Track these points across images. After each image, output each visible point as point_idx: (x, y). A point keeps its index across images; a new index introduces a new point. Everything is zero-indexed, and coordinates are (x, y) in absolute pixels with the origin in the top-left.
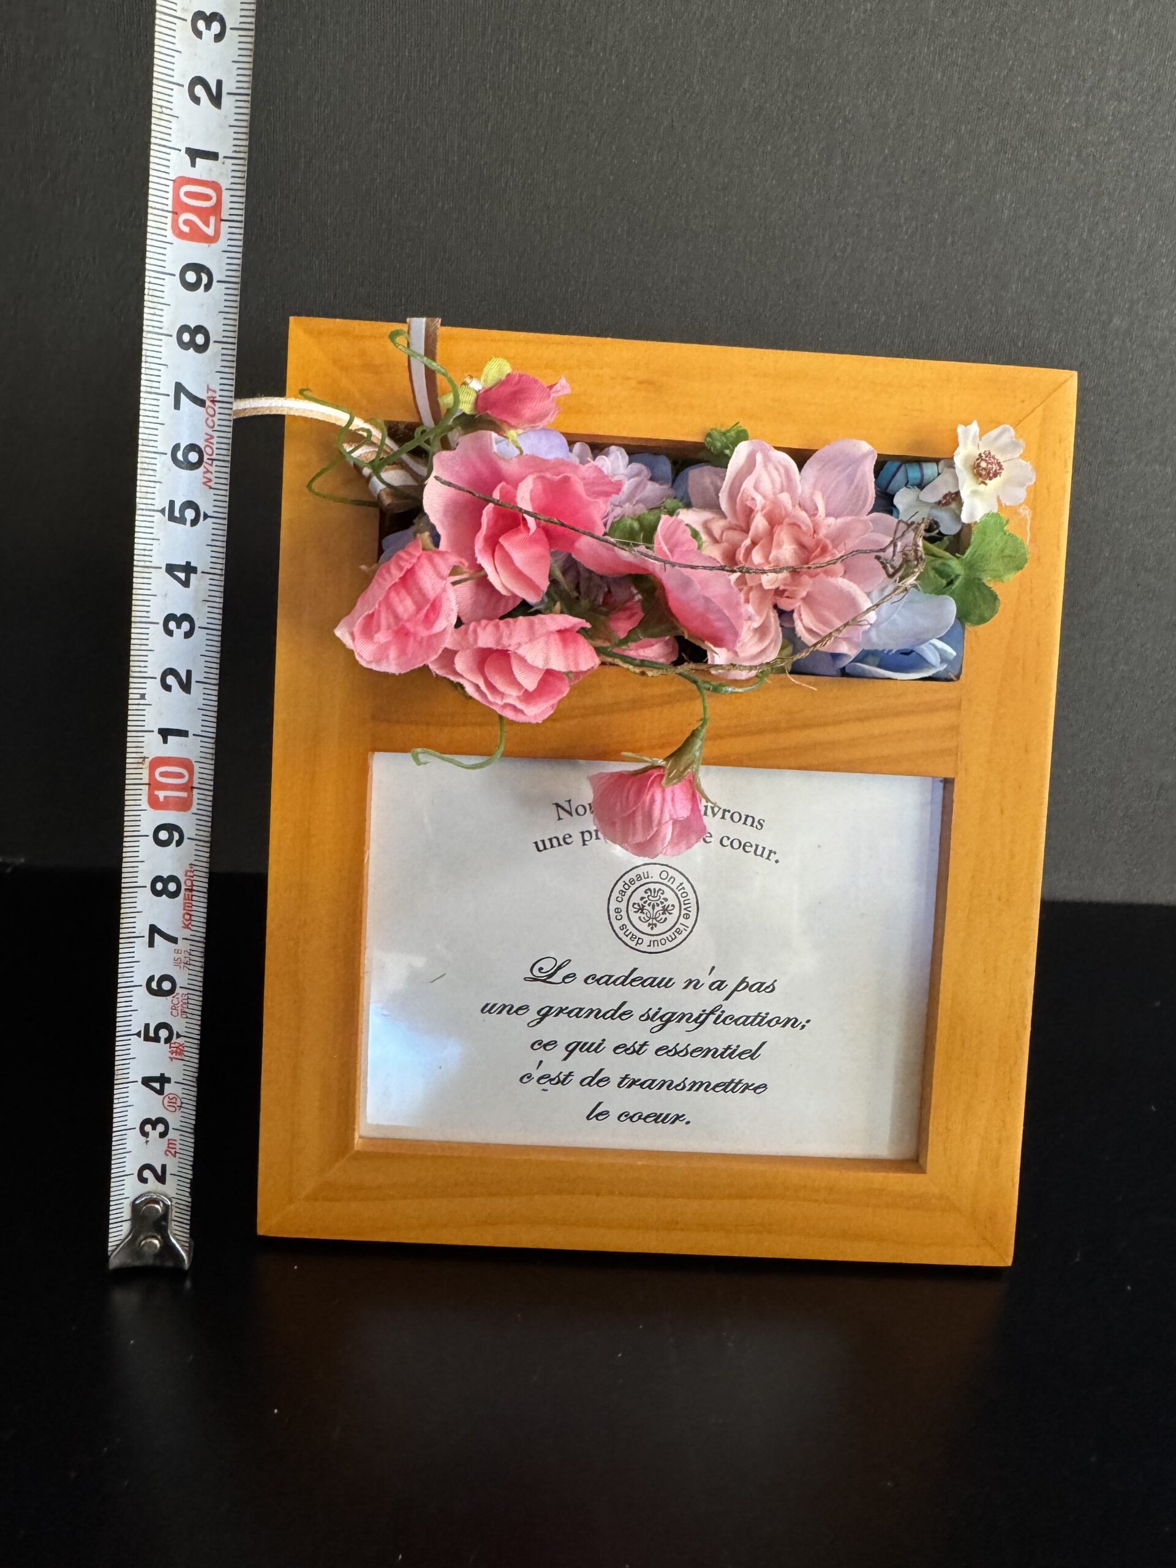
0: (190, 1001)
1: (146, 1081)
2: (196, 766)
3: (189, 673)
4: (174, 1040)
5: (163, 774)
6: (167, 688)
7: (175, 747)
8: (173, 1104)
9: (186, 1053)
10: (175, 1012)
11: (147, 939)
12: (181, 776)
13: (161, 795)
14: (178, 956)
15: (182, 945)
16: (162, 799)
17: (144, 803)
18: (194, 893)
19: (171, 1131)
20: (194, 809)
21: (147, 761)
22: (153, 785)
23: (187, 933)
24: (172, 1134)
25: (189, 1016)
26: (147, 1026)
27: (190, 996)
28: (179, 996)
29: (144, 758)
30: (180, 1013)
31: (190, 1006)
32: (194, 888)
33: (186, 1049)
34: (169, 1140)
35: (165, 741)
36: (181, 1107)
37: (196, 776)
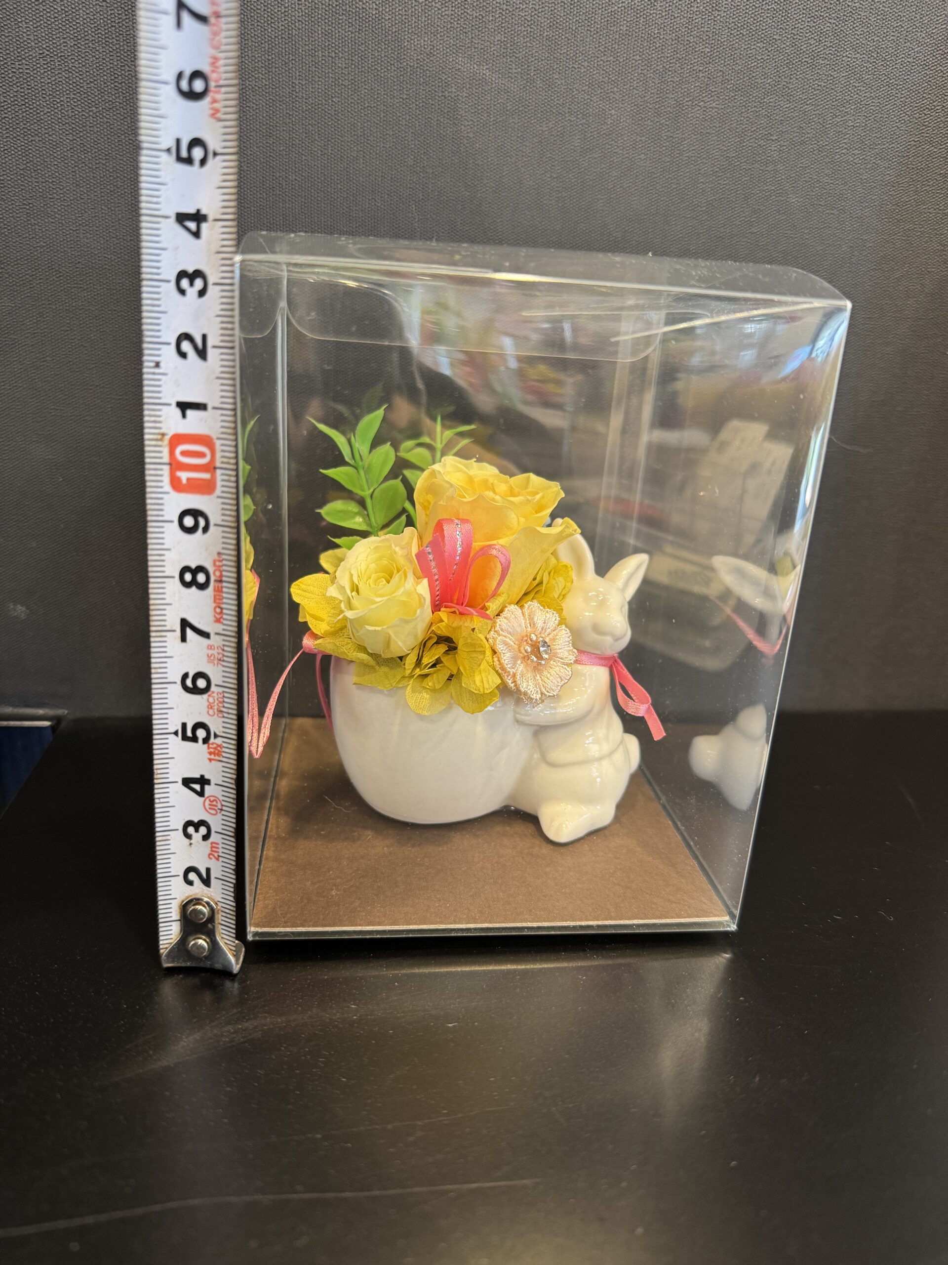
0: (226, 700)
1: (187, 782)
2: (218, 443)
3: (204, 337)
4: (212, 740)
5: (184, 453)
6: (183, 355)
7: (195, 422)
8: (214, 806)
9: (224, 755)
10: (211, 712)
11: (178, 633)
12: (201, 455)
13: (184, 476)
14: (210, 652)
15: (215, 640)
16: (184, 481)
17: (167, 486)
18: (224, 584)
19: (213, 834)
20: (218, 491)
21: (167, 438)
22: (175, 466)
23: (219, 628)
24: (214, 837)
25: (226, 715)
26: (184, 726)
27: (226, 695)
28: (215, 695)
29: (163, 435)
30: (216, 711)
31: (226, 705)
32: (224, 579)
33: (224, 750)
34: (212, 843)
35: (184, 416)
36: (221, 810)
37: (218, 455)
